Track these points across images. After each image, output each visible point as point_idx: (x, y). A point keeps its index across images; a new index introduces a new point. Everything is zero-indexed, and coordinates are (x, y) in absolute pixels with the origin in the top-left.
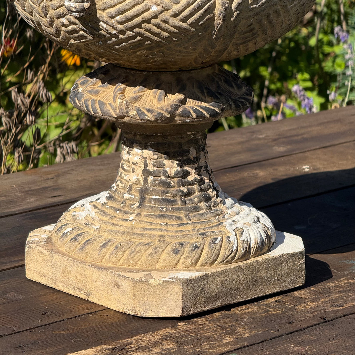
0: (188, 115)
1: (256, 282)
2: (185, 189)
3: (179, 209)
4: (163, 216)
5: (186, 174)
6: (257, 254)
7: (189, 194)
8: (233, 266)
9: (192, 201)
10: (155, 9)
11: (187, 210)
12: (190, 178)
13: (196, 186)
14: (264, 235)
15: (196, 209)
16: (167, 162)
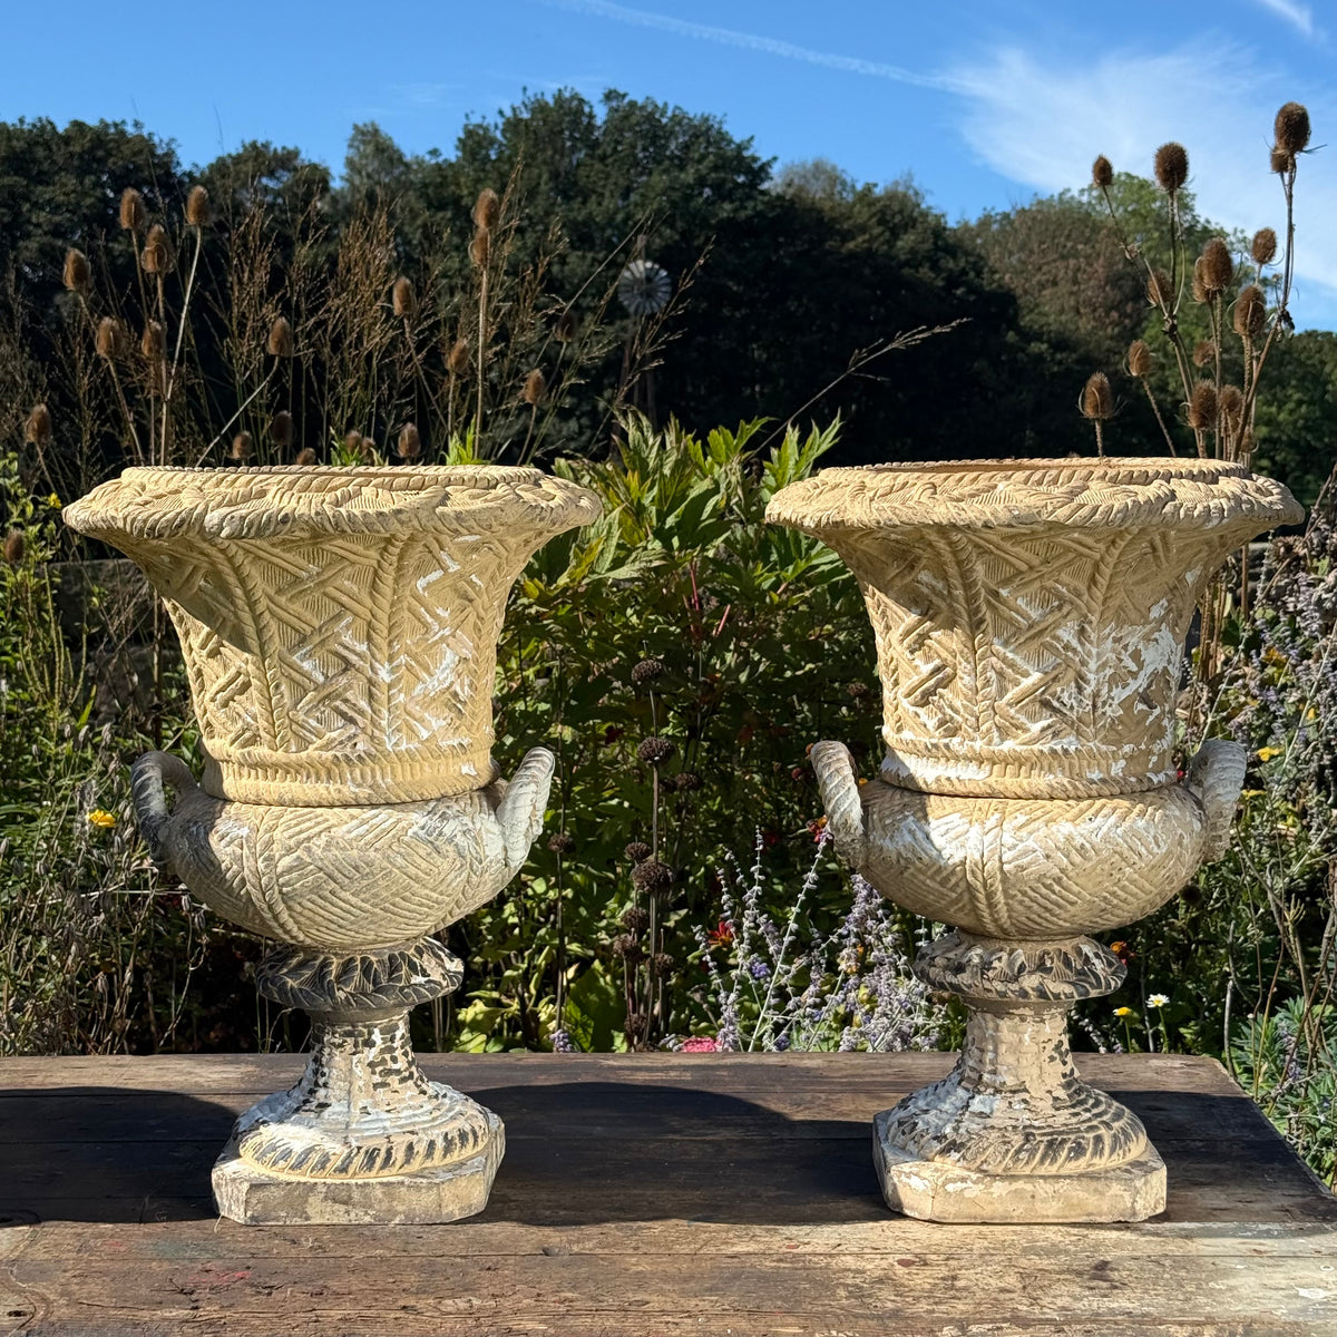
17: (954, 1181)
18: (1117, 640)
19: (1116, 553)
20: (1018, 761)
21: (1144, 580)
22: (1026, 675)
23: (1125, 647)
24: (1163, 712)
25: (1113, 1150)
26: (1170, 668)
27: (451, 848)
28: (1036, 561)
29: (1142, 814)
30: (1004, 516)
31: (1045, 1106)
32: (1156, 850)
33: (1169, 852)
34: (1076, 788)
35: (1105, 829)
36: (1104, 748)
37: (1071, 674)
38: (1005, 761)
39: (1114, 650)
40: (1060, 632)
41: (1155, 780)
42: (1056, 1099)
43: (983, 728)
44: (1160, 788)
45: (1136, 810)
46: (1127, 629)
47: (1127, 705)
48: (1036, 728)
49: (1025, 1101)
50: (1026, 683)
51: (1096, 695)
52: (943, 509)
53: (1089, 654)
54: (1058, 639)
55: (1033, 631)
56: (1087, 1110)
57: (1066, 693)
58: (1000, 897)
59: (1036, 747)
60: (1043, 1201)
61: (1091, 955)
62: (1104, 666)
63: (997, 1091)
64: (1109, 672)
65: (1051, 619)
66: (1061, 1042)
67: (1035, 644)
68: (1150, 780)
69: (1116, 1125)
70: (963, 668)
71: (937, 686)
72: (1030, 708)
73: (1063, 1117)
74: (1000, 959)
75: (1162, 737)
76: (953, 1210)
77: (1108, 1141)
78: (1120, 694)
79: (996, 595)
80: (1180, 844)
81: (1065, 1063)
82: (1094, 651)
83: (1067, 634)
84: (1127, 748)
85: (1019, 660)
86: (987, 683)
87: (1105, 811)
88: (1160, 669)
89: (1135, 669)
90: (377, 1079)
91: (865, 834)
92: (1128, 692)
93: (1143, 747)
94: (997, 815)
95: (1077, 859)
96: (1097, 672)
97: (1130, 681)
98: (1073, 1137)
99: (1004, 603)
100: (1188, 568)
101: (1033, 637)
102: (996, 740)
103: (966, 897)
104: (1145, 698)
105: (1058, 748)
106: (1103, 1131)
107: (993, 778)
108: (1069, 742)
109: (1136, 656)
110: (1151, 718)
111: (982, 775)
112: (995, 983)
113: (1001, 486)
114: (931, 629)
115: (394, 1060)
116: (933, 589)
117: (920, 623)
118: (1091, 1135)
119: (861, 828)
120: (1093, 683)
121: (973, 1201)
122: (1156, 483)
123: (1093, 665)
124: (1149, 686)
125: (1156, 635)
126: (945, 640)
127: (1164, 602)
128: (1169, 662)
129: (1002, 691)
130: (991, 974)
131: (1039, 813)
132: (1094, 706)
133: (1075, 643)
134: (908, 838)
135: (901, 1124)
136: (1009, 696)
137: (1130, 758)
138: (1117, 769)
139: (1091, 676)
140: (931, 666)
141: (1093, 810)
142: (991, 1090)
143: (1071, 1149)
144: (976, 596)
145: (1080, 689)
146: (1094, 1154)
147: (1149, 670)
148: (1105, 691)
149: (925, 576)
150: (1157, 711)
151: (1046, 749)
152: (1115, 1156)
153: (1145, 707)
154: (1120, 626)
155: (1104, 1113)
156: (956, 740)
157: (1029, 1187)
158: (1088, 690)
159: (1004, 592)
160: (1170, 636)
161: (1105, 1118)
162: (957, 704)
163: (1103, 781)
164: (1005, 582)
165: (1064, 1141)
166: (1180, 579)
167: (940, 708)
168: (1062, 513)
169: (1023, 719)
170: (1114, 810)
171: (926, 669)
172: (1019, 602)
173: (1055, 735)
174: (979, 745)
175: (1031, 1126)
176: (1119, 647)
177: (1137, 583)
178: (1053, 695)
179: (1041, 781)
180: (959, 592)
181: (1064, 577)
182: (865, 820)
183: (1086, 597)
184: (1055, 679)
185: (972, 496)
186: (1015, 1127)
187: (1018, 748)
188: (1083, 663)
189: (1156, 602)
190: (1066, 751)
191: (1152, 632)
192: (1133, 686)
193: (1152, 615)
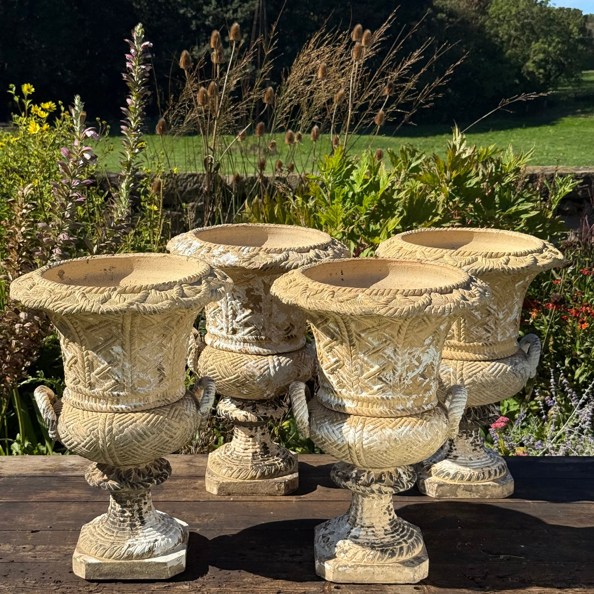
0: (105, 487)
1: (132, 572)
2: (122, 519)
3: (116, 528)
4: (108, 529)
5: (124, 512)
6: (136, 558)
7: (124, 521)
8: (118, 561)
9: (124, 525)
10: (76, 443)
11: (118, 529)
12: (126, 515)
13: (129, 519)
14: (147, 550)
15: (124, 529)
16: (117, 505)
17: (342, 567)
18: (410, 354)
19: (408, 323)
20: (368, 401)
21: (421, 331)
22: (372, 367)
23: (414, 356)
24: (430, 380)
25: (407, 553)
26: (434, 362)
28: (375, 325)
29: (421, 424)
30: (359, 312)
31: (381, 533)
32: (426, 439)
33: (432, 439)
34: (391, 413)
35: (405, 432)
36: (404, 397)
37: (390, 367)
38: (363, 400)
39: (408, 358)
40: (386, 351)
41: (426, 408)
42: (386, 530)
43: (355, 387)
44: (429, 411)
45: (419, 423)
46: (414, 349)
47: (414, 379)
48: (376, 388)
49: (373, 532)
50: (372, 370)
51: (401, 376)
52: (335, 306)
53: (398, 360)
54: (385, 354)
55: (375, 351)
56: (398, 535)
57: (388, 374)
58: (362, 457)
59: (375, 396)
60: (378, 575)
61: (402, 473)
62: (404, 364)
63: (362, 527)
64: (406, 366)
65: (382, 346)
66: (389, 506)
67: (376, 355)
68: (423, 408)
69: (409, 541)
70: (347, 362)
71: (337, 367)
72: (374, 380)
73: (388, 539)
74: (364, 476)
75: (429, 390)
76: (341, 578)
77: (405, 549)
78: (411, 375)
79: (360, 336)
80: (437, 435)
81: (390, 514)
82: (400, 358)
83: (389, 351)
84: (414, 396)
85: (369, 361)
86: (356, 369)
87: (405, 424)
88: (429, 363)
89: (417, 364)
91: (310, 425)
92: (415, 374)
93: (421, 395)
94: (361, 425)
95: (393, 444)
96: (401, 367)
97: (416, 369)
98: (391, 548)
99: (363, 339)
100: (441, 324)
101: (375, 353)
102: (360, 392)
103: (349, 456)
104: (423, 376)
105: (384, 397)
106: (404, 544)
107: (358, 407)
108: (389, 394)
109: (419, 360)
110: (425, 383)
111: (353, 406)
112: (361, 487)
113: (360, 296)
114: (335, 345)
116: (335, 331)
117: (330, 342)
118: (398, 547)
119: (308, 422)
120: (400, 371)
121: (349, 574)
122: (425, 295)
123: (400, 364)
124: (424, 371)
125: (428, 350)
126: (340, 350)
127: (431, 337)
128: (434, 360)
129: (362, 373)
130: (360, 482)
131: (378, 424)
132: (400, 380)
133: (392, 355)
134: (326, 431)
135: (323, 537)
136: (364, 375)
137: (415, 400)
138: (410, 404)
139: (398, 368)
140: (334, 360)
141: (401, 423)
142: (359, 526)
143: (390, 554)
144: (352, 335)
145: (394, 374)
146: (399, 555)
147: (425, 364)
148: (404, 374)
149: (332, 325)
150: (427, 380)
151: (379, 397)
152: (408, 556)
153: (422, 379)
154: (412, 347)
155: (405, 535)
156: (344, 390)
157: (372, 569)
158: (397, 374)
159: (363, 335)
160: (434, 349)
161: (405, 538)
162: (345, 376)
163: (403, 410)
164: (364, 331)
165: (387, 550)
166: (438, 329)
167: (338, 377)
168: (382, 311)
169: (370, 384)
170: (410, 422)
171: (333, 360)
172: (369, 338)
173: (383, 391)
174: (352, 393)
175: (375, 543)
176: (411, 356)
177: (418, 332)
178: (383, 375)
179: (377, 410)
180: (346, 333)
181: (387, 330)
182: (309, 420)
183: (396, 338)
184: (384, 369)
185: (347, 300)
186: (368, 543)
187: (368, 396)
188: (396, 363)
189: (427, 338)
190: (388, 398)
191: (426, 349)
192: (417, 371)
193: (425, 343)
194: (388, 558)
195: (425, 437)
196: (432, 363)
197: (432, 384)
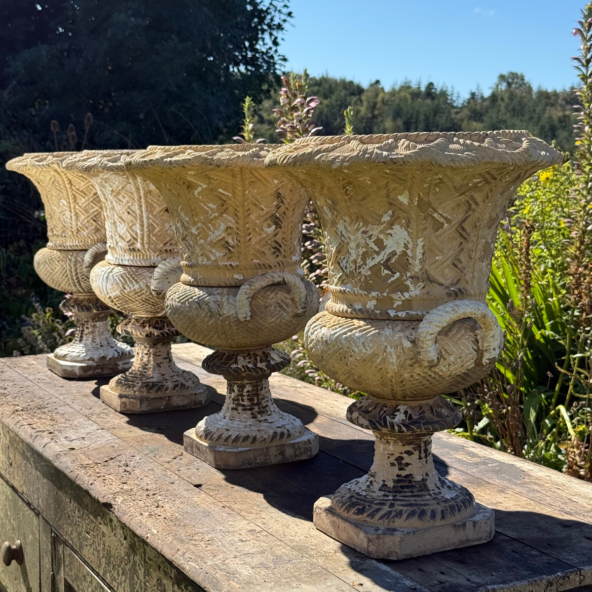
18: (364, 232)
21: (364, 199)
22: (334, 248)
23: (370, 237)
24: (404, 277)
26: (409, 252)
27: (206, 307)
29: (363, 330)
31: (376, 487)
32: (364, 351)
33: (375, 354)
36: (361, 292)
37: (346, 249)
39: (362, 238)
40: (338, 226)
41: (392, 315)
44: (397, 319)
46: (370, 226)
47: (375, 269)
48: (338, 277)
50: (333, 253)
51: (355, 262)
53: (349, 238)
54: (337, 229)
57: (345, 259)
62: (358, 246)
64: (362, 250)
67: (333, 232)
68: (388, 314)
72: (337, 267)
75: (406, 291)
78: (370, 263)
82: (353, 237)
83: (341, 227)
84: (376, 294)
85: (332, 240)
88: (398, 251)
89: (377, 250)
90: (234, 406)
92: (374, 262)
93: (385, 294)
96: (356, 249)
97: (375, 256)
104: (386, 265)
105: (342, 289)
106: (386, 507)
108: (347, 286)
109: (379, 243)
110: (392, 279)
111: (330, 301)
115: (243, 400)
120: (354, 255)
123: (353, 245)
124: (389, 260)
125: (390, 231)
127: (389, 212)
128: (406, 247)
129: (331, 257)
132: (356, 268)
133: (344, 232)
137: (378, 300)
138: (371, 304)
139: (353, 251)
146: (368, 516)
147: (388, 251)
148: (359, 260)
150: (397, 275)
151: (338, 289)
153: (390, 273)
154: (366, 224)
160: (406, 233)
163: (360, 310)
166: (396, 200)
169: (336, 272)
173: (341, 282)
176: (366, 236)
178: (340, 260)
184: (340, 252)
188: (348, 243)
189: (386, 212)
190: (345, 291)
191: (386, 229)
192: (378, 259)
193: (383, 220)
194: (354, 513)
195: (362, 347)
196: (404, 254)
197: (408, 283)
